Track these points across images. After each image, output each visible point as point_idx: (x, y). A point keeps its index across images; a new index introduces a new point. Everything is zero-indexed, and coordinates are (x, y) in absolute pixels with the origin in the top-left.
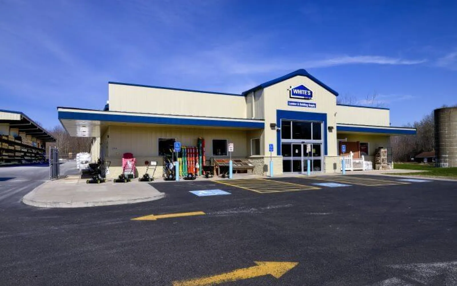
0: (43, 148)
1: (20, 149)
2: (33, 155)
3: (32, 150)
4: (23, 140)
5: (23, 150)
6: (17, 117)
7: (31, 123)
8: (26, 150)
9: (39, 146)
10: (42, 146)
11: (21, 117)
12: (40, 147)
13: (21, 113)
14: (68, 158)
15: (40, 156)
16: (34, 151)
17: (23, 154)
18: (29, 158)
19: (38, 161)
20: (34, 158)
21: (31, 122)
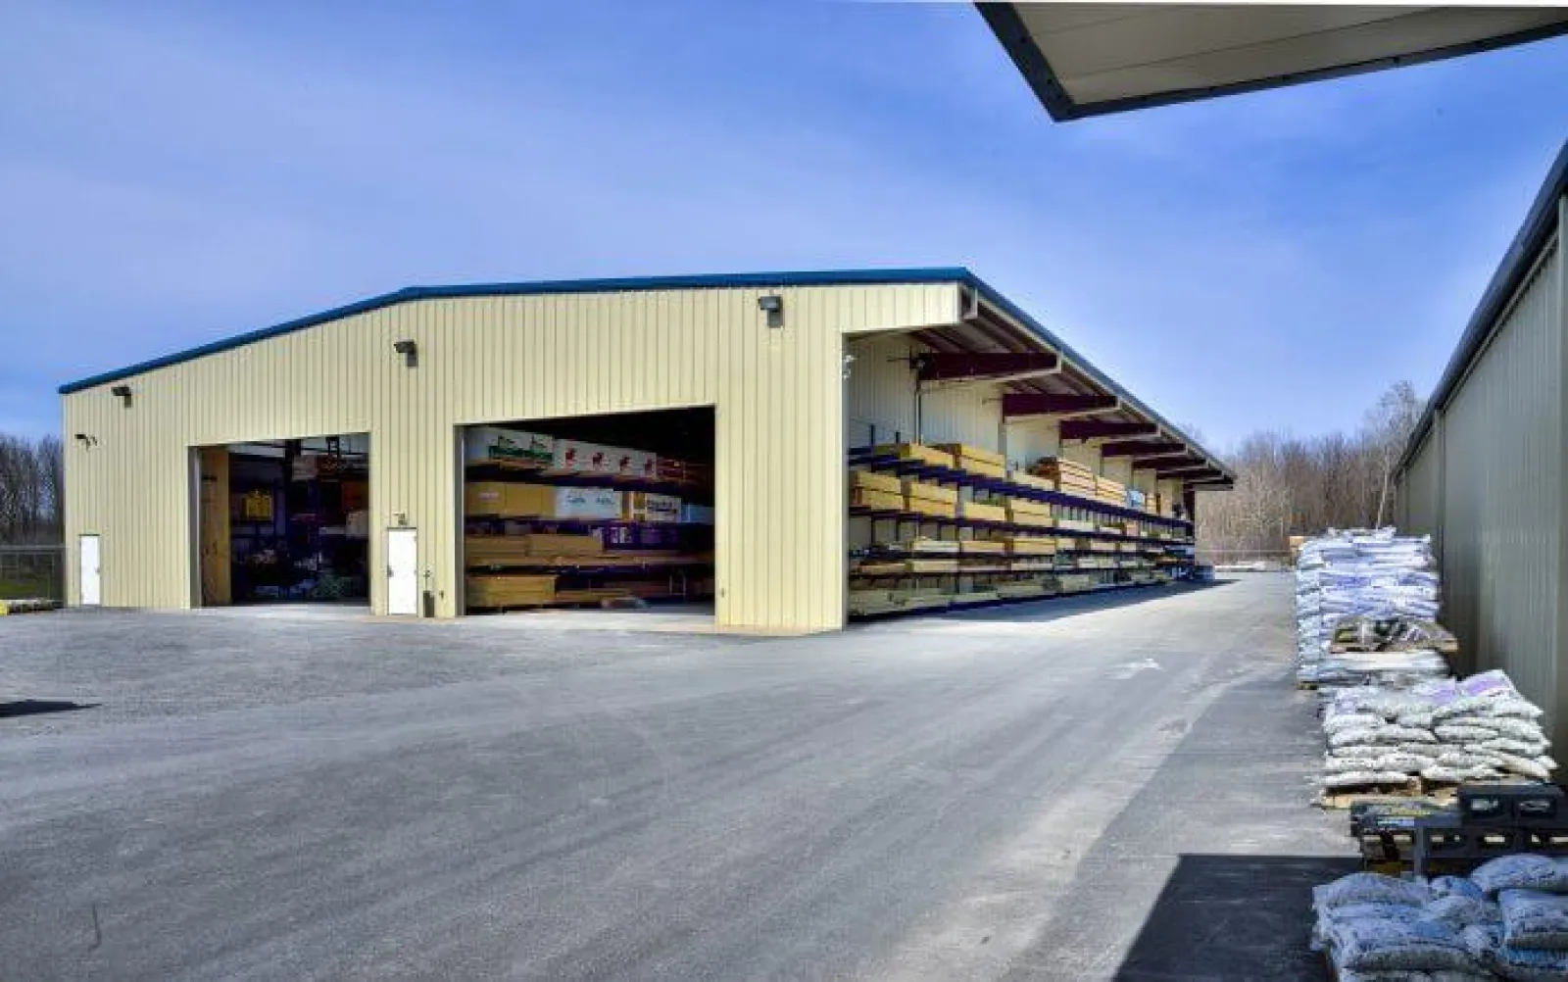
0: (1183, 517)
1: (1047, 523)
2: (1131, 547)
3: (1122, 526)
4: (1064, 477)
5: (1065, 524)
6: (938, 307)
7: (1065, 366)
8: (1086, 526)
9: (1158, 508)
10: (1176, 509)
11: (965, 302)
12: (1167, 513)
13: (966, 281)
14: (1285, 559)
15: (1169, 553)
16: (1132, 528)
17: (1067, 543)
18: (1109, 563)
19: (1161, 575)
20: (1132, 563)
21: (1061, 358)
